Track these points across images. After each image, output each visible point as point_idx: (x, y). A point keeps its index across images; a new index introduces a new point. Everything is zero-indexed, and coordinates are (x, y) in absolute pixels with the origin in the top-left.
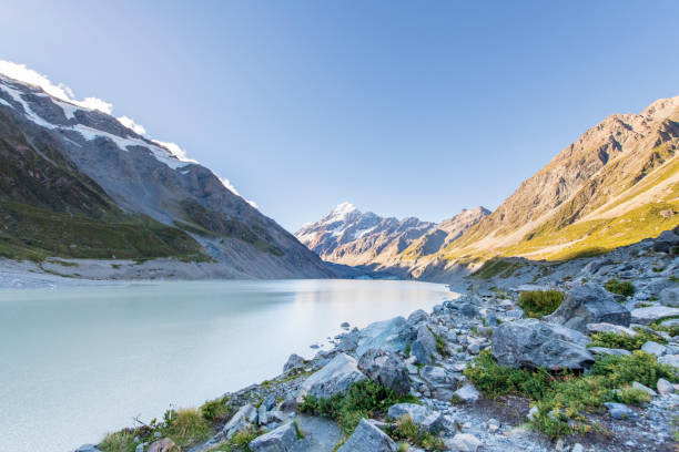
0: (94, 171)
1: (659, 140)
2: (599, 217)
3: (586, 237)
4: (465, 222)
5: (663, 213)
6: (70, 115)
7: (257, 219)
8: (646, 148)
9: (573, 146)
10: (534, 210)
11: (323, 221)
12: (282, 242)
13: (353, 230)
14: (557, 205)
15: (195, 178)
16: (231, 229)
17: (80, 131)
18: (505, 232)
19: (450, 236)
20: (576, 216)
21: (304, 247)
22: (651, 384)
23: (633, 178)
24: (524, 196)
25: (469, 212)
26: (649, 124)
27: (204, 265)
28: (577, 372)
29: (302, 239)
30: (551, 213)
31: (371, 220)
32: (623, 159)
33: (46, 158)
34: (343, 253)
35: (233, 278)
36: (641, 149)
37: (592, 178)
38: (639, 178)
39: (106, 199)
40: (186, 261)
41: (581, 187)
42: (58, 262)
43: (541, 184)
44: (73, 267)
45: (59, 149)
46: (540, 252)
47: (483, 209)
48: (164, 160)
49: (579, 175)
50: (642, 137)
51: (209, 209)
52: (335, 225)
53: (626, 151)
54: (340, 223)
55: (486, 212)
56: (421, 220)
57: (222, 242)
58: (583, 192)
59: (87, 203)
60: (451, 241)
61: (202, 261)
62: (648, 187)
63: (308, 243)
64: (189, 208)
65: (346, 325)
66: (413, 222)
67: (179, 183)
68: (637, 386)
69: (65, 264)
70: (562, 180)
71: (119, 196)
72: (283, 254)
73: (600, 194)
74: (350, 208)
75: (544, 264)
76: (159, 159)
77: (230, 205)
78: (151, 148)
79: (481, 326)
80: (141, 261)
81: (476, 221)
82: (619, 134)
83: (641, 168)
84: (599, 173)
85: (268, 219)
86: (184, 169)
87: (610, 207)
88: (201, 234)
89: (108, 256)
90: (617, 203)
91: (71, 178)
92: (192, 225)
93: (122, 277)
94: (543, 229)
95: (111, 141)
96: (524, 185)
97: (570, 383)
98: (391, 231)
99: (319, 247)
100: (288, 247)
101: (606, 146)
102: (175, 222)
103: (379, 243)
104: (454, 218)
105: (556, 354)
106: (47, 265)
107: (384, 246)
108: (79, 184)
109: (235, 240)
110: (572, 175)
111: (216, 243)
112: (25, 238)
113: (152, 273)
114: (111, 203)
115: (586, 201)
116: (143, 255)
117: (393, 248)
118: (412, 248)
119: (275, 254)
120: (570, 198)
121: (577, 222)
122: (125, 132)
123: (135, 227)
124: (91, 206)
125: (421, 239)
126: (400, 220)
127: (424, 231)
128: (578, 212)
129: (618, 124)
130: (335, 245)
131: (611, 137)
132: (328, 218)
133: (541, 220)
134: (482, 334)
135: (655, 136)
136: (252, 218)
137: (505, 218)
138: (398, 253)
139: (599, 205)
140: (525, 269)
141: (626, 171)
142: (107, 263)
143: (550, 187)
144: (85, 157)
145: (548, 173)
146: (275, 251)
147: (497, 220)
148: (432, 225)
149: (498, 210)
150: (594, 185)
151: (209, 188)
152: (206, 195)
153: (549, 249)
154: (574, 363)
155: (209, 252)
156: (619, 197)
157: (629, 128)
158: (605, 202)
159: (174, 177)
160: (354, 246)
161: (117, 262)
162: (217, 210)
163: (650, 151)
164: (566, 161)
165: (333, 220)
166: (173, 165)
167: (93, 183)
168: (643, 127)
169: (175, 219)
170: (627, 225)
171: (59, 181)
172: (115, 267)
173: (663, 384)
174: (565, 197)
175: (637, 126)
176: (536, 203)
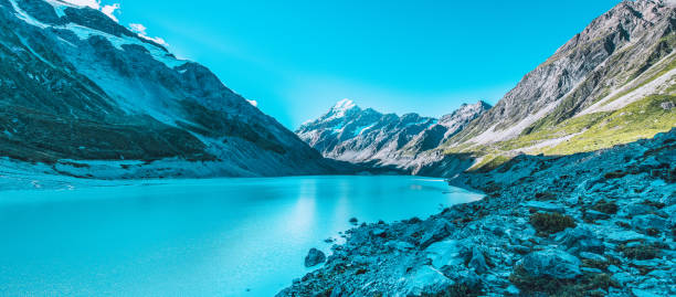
0: (92, 72)
1: (668, 28)
2: (599, 110)
3: (585, 130)
4: (465, 116)
5: (663, 105)
6: (60, 14)
7: (257, 118)
8: (654, 37)
9: (579, 35)
10: (535, 103)
11: (323, 118)
12: (283, 140)
13: (353, 127)
14: (558, 98)
15: (193, 77)
16: (233, 129)
17: (73, 29)
18: (504, 126)
19: (450, 131)
20: (577, 109)
21: (305, 144)
22: (606, 289)
23: (636, 70)
24: (525, 90)
25: (469, 107)
26: (660, 10)
27: (210, 164)
28: (573, 281)
29: (303, 136)
30: (551, 106)
31: (372, 116)
32: (630, 48)
33: (42, 59)
34: (343, 150)
35: (238, 176)
36: (649, 38)
37: (596, 69)
38: (643, 69)
39: (107, 100)
40: (191, 161)
41: (584, 79)
42: (70, 164)
43: (544, 77)
44: (85, 168)
45: (54, 50)
46: (539, 146)
47: (483, 103)
48: (161, 60)
49: (582, 66)
50: (652, 24)
51: (209, 108)
52: (336, 122)
53: (634, 40)
54: (339, 120)
55: (485, 106)
56: (421, 115)
57: (225, 141)
58: (585, 84)
59: (90, 105)
60: (450, 136)
61: (208, 160)
62: (653, 78)
63: (309, 140)
64: (189, 107)
65: (354, 221)
66: (414, 117)
67: (178, 82)
68: (600, 289)
69: (77, 166)
70: (566, 73)
71: (119, 97)
72: (285, 152)
73: (602, 86)
74: (349, 105)
75: (542, 158)
76: (155, 58)
77: (230, 104)
78: (146, 46)
79: (509, 244)
80: (149, 162)
81: (476, 116)
82: (628, 22)
83: (646, 58)
84: (603, 64)
85: (268, 117)
86: (181, 68)
87: (612, 100)
88: (204, 133)
89: (117, 157)
90: (619, 96)
91: (70, 80)
92: (194, 124)
93: (132, 177)
94: (543, 122)
95: (105, 40)
96: (526, 78)
97: (570, 287)
98: (391, 127)
99: (319, 144)
100: (289, 145)
101: (613, 35)
102: (177, 122)
103: (378, 139)
104: (454, 113)
105: (563, 271)
106: (60, 167)
107: (385, 141)
108: (78, 85)
109: (238, 139)
110: (576, 67)
111: (220, 142)
112: (34, 140)
113: (160, 172)
114: (113, 104)
115: (588, 93)
116: (150, 155)
117: (393, 144)
118: (412, 144)
119: (277, 151)
120: (572, 91)
121: (578, 115)
122: (119, 30)
123: (140, 128)
124: (93, 107)
125: (421, 134)
126: (400, 115)
127: (424, 126)
128: (579, 105)
129: (627, 12)
130: (336, 142)
131: (619, 26)
132: (328, 115)
133: (541, 114)
134: (510, 251)
135: (665, 23)
136: (254, 117)
137: (506, 112)
138: (397, 149)
139: (600, 98)
140: (522, 164)
141: (631, 62)
142: (117, 164)
143: (553, 79)
144: (81, 57)
145: (551, 65)
146: (278, 149)
147: (497, 115)
148: (431, 121)
149: (498, 105)
150: (597, 76)
151: (208, 87)
152: (206, 94)
153: (547, 143)
154: (572, 276)
155: (214, 151)
156: (622, 88)
157: (639, 15)
158: (607, 95)
159: (172, 77)
160: (355, 143)
161: (126, 163)
162: (218, 109)
163: (658, 39)
164: (570, 52)
165: (333, 117)
166: (170, 64)
167: (92, 84)
168: (653, 15)
169: (178, 119)
170: (627, 118)
171: (59, 83)
172: (125, 167)
173: (611, 289)
174: (567, 90)
175: (648, 14)
176: (538, 95)
